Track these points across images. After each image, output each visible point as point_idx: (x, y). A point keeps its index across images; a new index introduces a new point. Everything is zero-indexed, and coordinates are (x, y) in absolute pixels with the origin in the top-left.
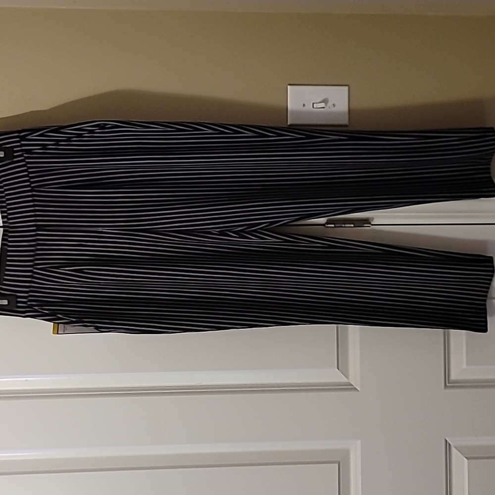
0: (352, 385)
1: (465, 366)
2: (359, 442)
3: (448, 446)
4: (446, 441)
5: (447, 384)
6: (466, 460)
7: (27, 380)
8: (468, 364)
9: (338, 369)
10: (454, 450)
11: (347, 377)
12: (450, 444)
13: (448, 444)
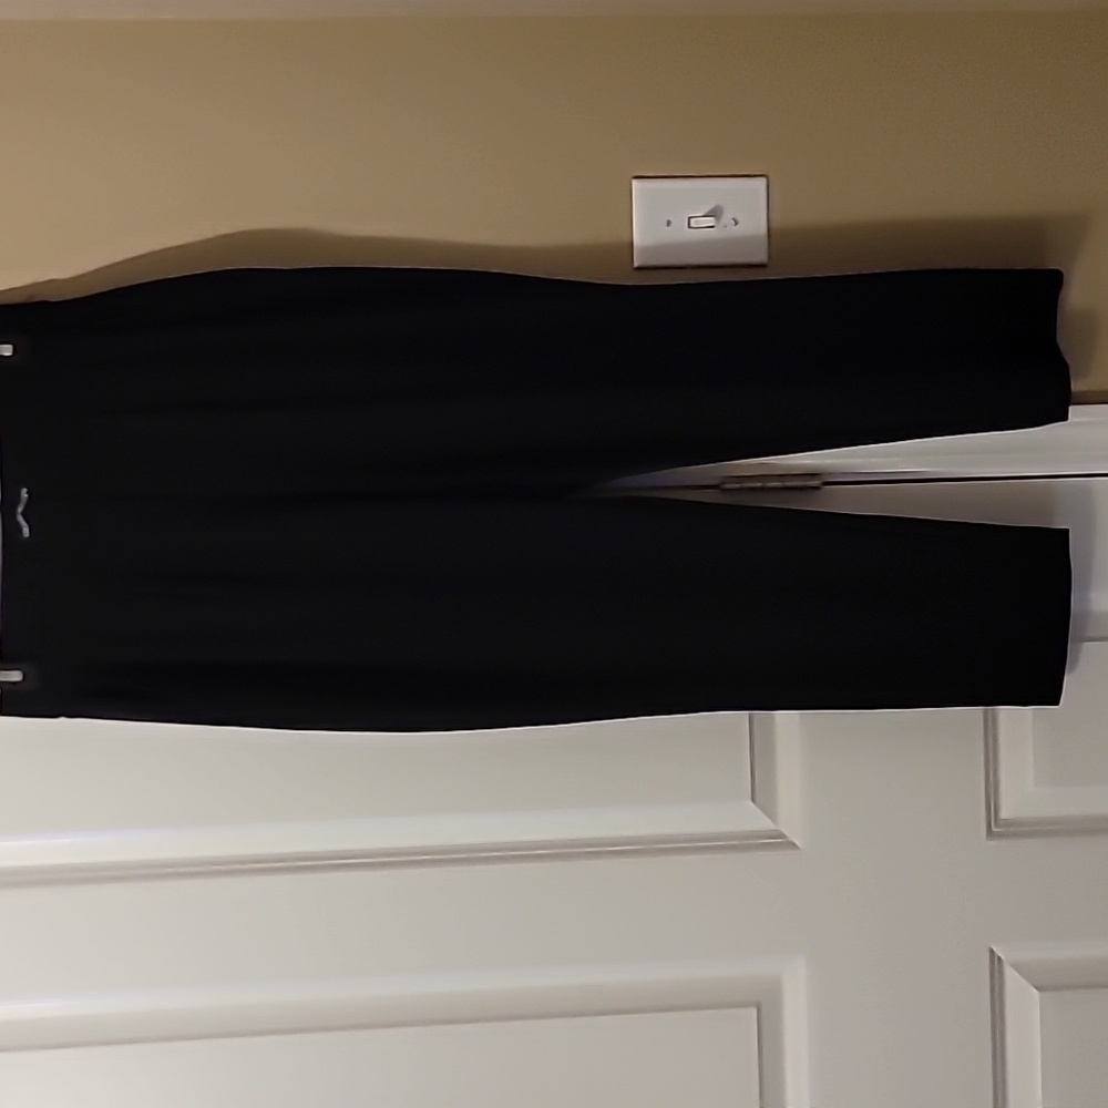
0: (782, 836)
1: (1030, 788)
3: (995, 962)
4: (992, 952)
5: (994, 829)
6: (1035, 991)
8: (1036, 783)
9: (753, 800)
10: (1009, 973)
12: (999, 958)
13: (996, 959)
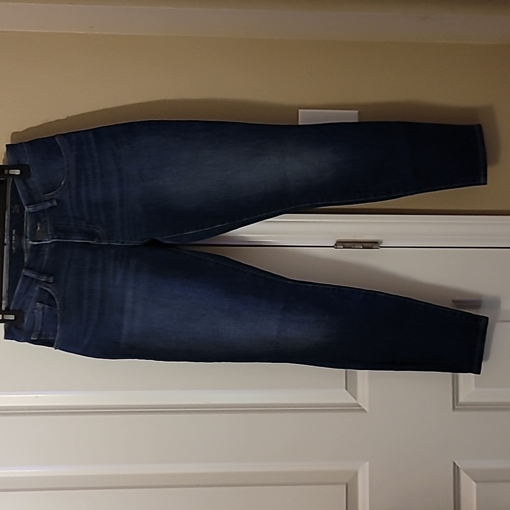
0: (360, 406)
1: (473, 388)
2: (367, 463)
3: (456, 469)
4: (454, 464)
5: (456, 407)
6: (474, 483)
7: (37, 397)
8: (476, 386)
9: (346, 389)
10: (463, 474)
11: (355, 398)
12: (458, 467)
13: (456, 467)
